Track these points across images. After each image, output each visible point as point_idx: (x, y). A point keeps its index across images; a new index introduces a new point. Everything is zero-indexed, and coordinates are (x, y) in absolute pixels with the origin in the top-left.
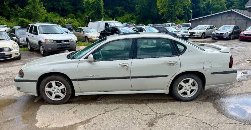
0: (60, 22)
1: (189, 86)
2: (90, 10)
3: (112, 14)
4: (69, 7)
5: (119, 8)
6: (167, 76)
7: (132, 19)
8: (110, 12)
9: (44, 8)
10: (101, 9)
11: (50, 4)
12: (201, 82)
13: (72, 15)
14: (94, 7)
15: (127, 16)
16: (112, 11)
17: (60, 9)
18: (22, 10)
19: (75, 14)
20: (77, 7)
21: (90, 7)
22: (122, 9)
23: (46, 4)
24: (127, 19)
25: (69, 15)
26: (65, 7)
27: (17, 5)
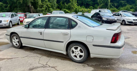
0: (83, 11)
1: (78, 52)
2: (101, 4)
3: (118, 5)
4: (91, 3)
5: (122, 1)
6: (63, 42)
7: (131, 8)
8: (116, 4)
9: (77, 4)
10: (108, 3)
11: (81, 1)
12: (86, 51)
13: (91, 7)
14: (104, 2)
15: (128, 6)
16: (117, 4)
17: (85, 3)
18: (66, 5)
19: (93, 6)
20: (95, 2)
21: (101, 2)
22: (126, 2)
23: (79, 2)
24: (128, 8)
25: (90, 7)
26: (88, 3)
27: (66, 3)
